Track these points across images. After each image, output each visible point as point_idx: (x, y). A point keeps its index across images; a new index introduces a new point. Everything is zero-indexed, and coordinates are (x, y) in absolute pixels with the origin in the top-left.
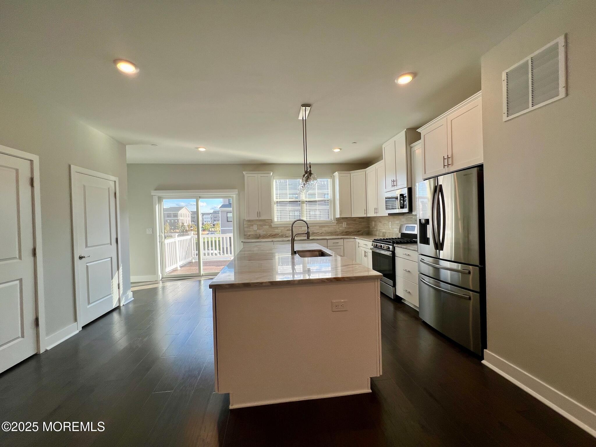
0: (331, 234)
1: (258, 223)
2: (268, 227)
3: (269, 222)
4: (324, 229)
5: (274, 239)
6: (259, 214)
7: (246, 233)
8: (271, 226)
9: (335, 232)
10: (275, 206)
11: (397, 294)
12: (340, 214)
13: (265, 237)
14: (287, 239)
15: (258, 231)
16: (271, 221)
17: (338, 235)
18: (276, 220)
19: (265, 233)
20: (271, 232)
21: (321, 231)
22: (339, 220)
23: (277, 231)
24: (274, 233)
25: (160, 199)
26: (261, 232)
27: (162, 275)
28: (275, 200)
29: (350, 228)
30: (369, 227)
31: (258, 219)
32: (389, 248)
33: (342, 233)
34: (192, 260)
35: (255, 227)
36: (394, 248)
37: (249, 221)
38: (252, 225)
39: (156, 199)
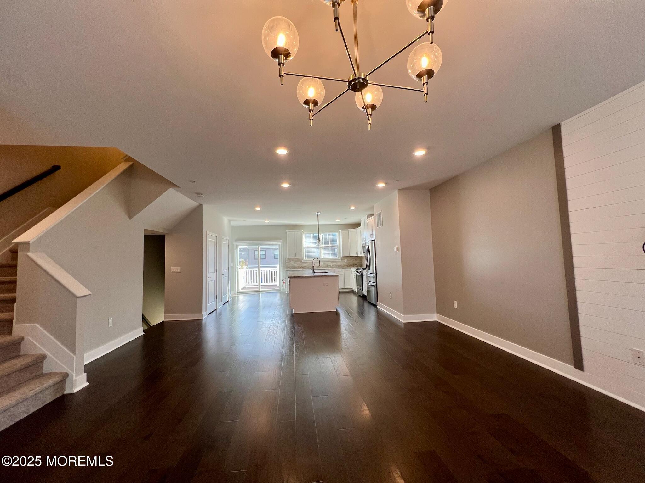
0: (338, 266)
1: (294, 260)
2: (300, 262)
3: (300, 259)
4: (334, 263)
5: (304, 269)
6: (295, 255)
7: (287, 266)
8: (302, 261)
9: (341, 265)
10: (304, 250)
11: (364, 294)
12: (343, 255)
13: (298, 268)
14: (311, 269)
15: (294, 265)
16: (302, 258)
17: (342, 267)
18: (305, 258)
19: (298, 266)
20: (302, 265)
21: (332, 265)
22: (343, 258)
23: (305, 265)
24: (304, 266)
25: (237, 246)
26: (296, 265)
27: (238, 291)
28: (304, 246)
29: (350, 263)
30: (361, 262)
31: (294, 257)
32: (360, 272)
33: (345, 266)
34: (245, 286)
35: (292, 262)
36: (362, 271)
37: (289, 259)
38: (291, 261)
39: (235, 247)
